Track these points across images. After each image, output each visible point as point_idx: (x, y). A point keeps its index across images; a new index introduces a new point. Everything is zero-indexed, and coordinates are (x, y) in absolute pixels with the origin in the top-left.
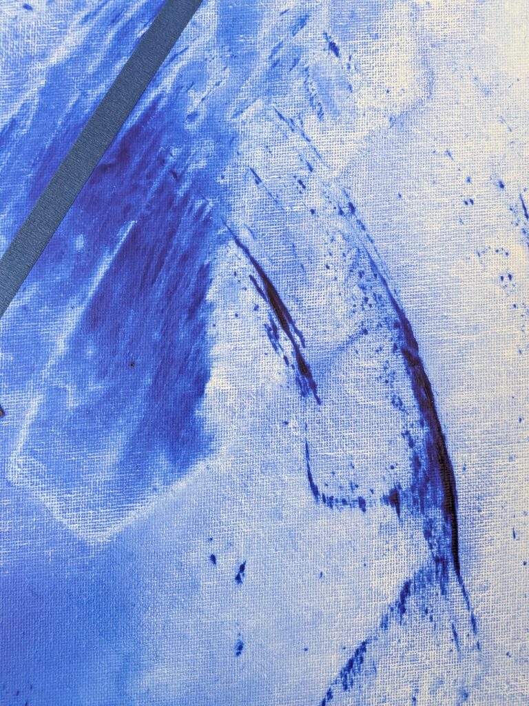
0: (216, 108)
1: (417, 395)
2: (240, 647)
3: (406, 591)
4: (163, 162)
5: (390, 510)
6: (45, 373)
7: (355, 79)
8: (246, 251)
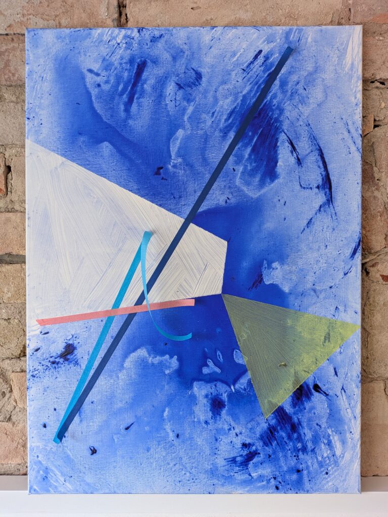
0: (279, 103)
1: (323, 165)
2: (285, 219)
3: (321, 207)
4: (268, 115)
5: (317, 190)
6: (243, 162)
7: (310, 96)
8: (286, 134)
